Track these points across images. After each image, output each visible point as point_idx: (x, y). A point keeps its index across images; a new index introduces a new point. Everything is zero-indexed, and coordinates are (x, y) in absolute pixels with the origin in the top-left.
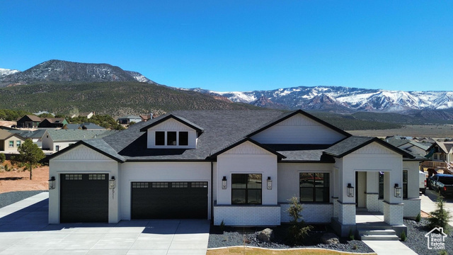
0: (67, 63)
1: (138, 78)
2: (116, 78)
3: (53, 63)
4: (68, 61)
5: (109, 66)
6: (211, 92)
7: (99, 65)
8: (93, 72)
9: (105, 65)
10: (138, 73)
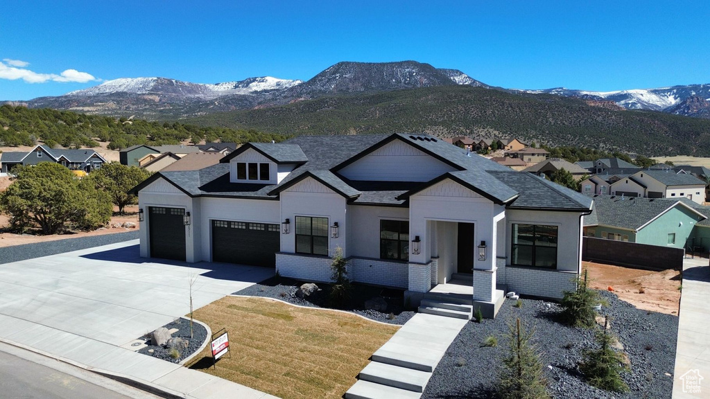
0: (359, 65)
1: (457, 79)
2: (425, 81)
3: (341, 67)
4: (360, 61)
5: (415, 64)
6: (585, 93)
7: (400, 64)
8: (393, 75)
9: (408, 63)
10: (457, 71)
